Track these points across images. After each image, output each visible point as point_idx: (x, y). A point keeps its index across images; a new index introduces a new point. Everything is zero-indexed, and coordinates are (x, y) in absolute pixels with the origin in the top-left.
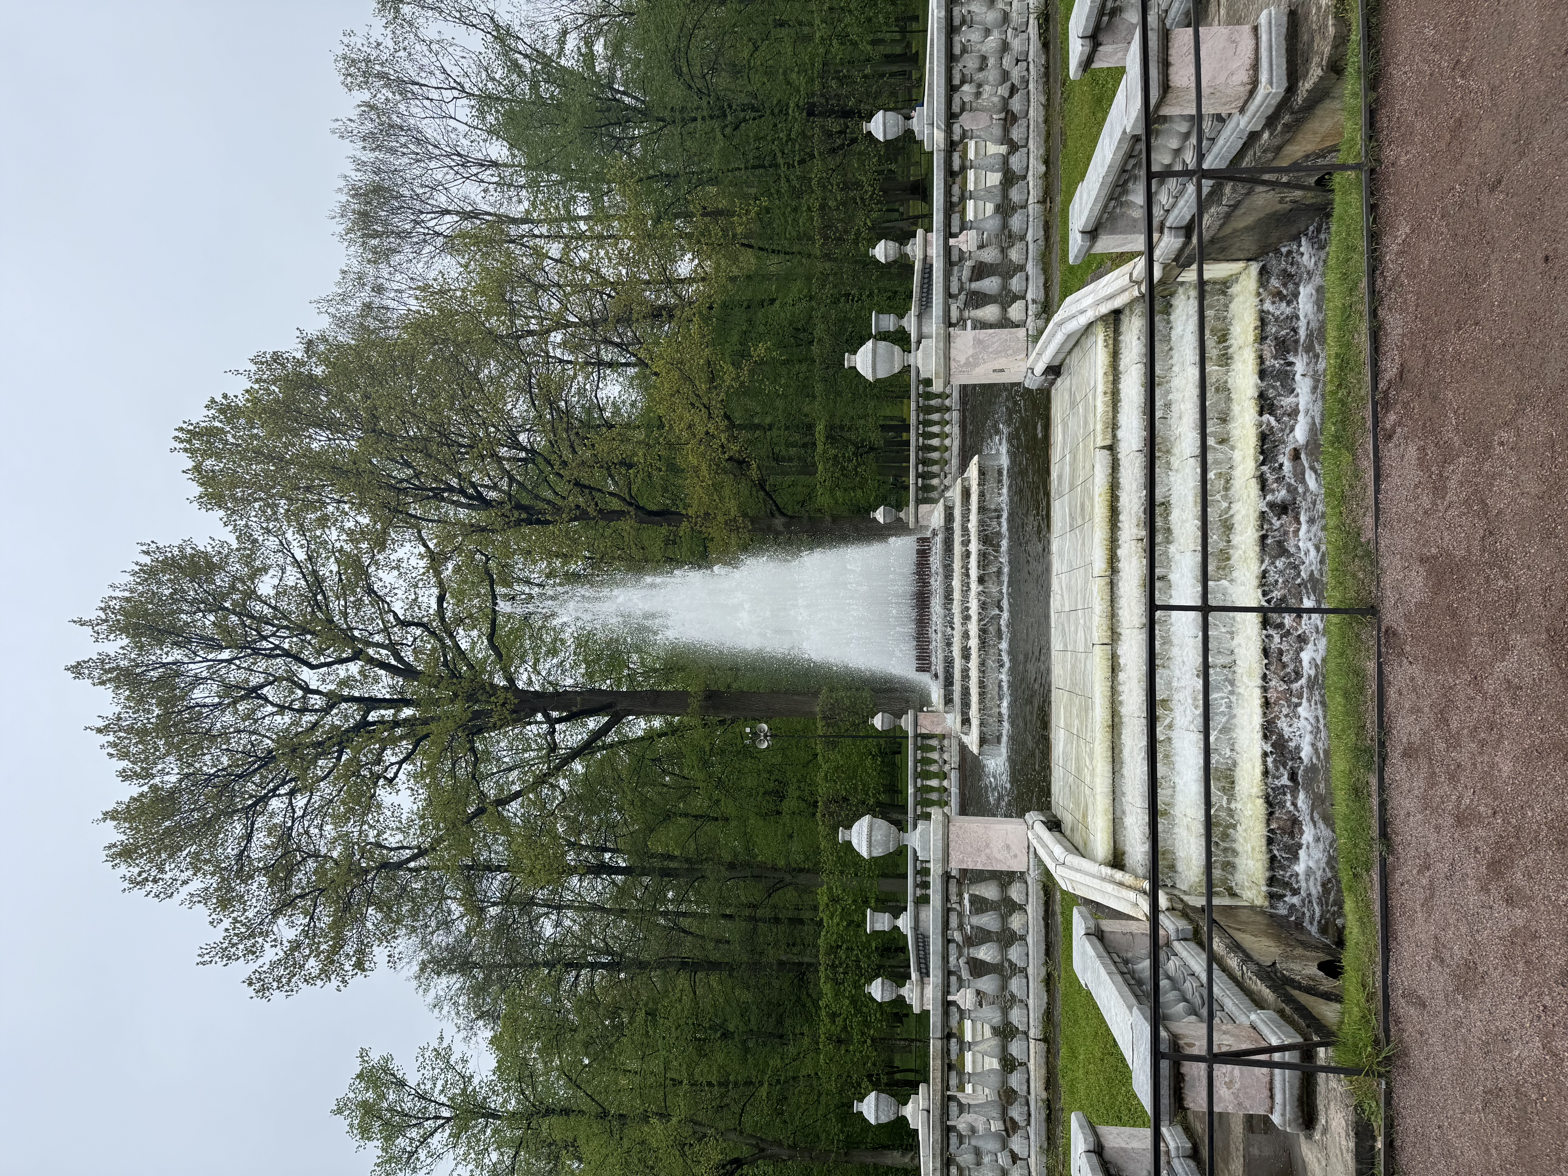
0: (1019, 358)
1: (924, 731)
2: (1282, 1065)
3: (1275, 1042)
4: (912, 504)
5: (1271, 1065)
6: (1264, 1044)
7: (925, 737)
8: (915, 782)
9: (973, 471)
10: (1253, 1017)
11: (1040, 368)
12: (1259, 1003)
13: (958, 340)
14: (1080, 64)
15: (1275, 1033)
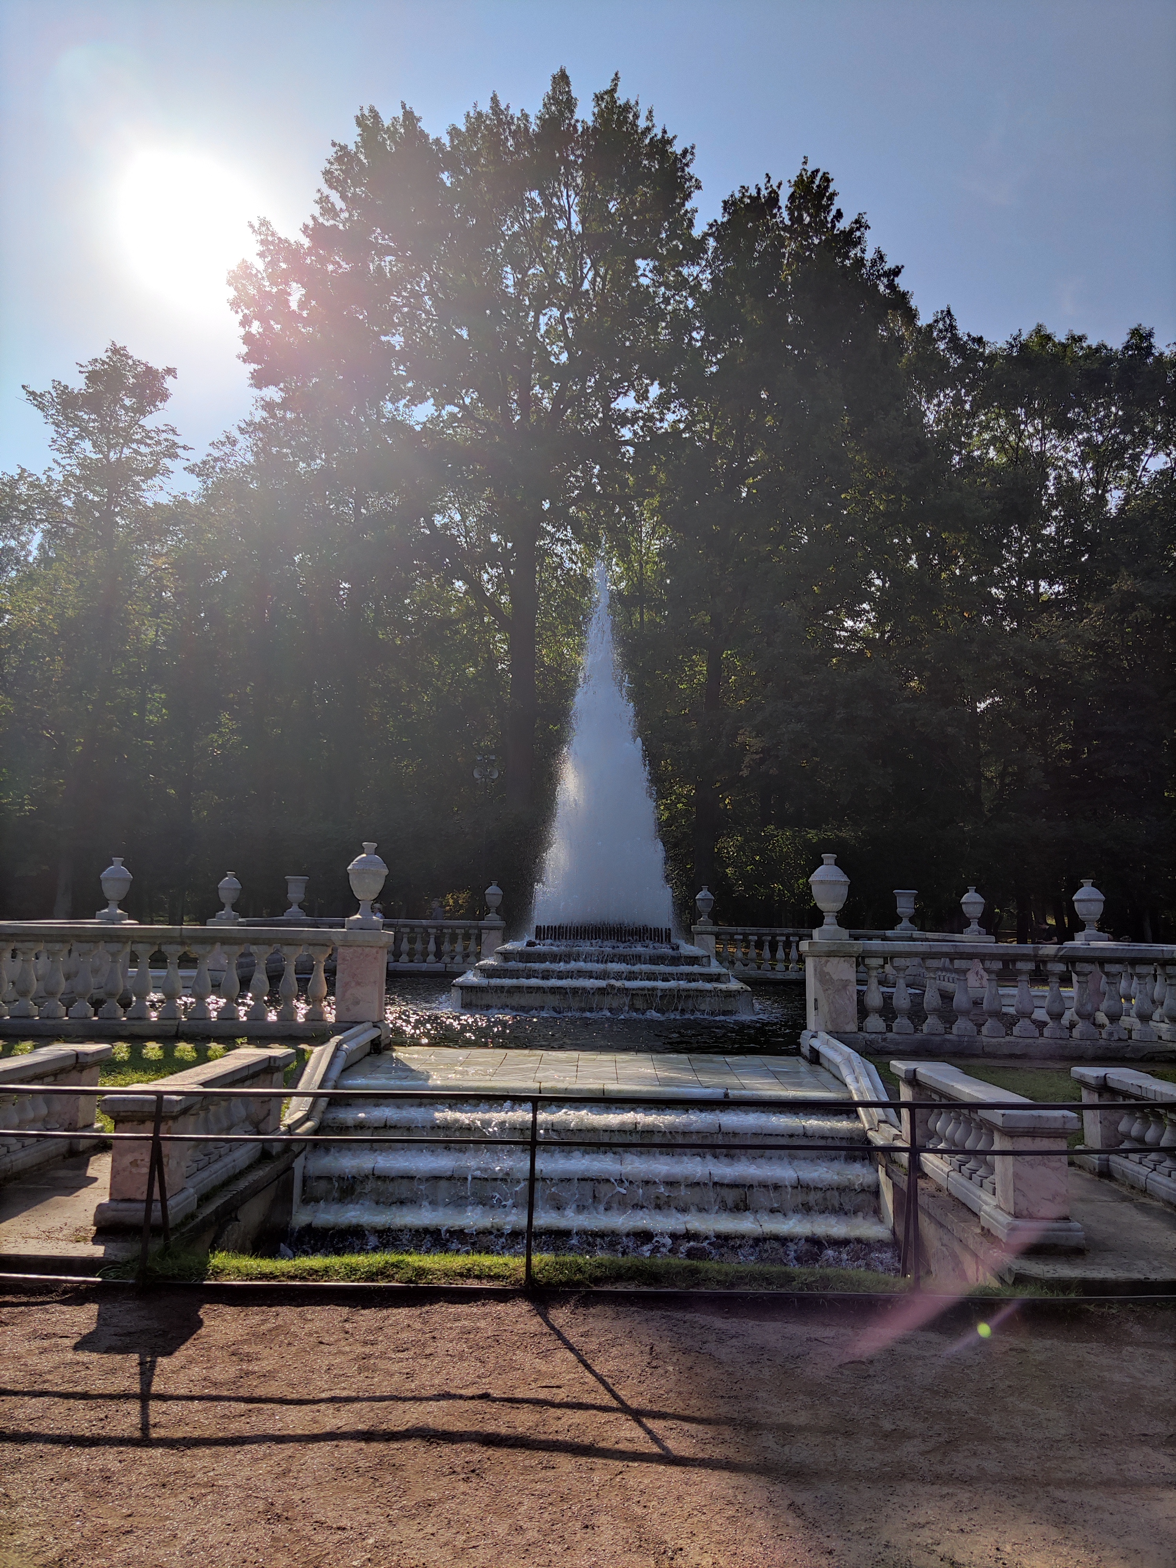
0: (829, 1024)
1: (484, 937)
2: (148, 1211)
3: (171, 1203)
4: (716, 929)
5: (149, 1200)
6: (168, 1195)
7: (479, 938)
8: (432, 927)
9: (734, 985)
10: (192, 1190)
11: (816, 1043)
12: (205, 1199)
13: (846, 965)
14: (1083, 1075)
15: (177, 1206)
